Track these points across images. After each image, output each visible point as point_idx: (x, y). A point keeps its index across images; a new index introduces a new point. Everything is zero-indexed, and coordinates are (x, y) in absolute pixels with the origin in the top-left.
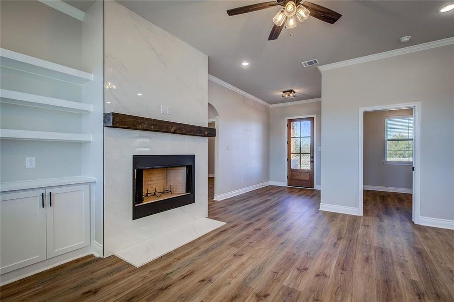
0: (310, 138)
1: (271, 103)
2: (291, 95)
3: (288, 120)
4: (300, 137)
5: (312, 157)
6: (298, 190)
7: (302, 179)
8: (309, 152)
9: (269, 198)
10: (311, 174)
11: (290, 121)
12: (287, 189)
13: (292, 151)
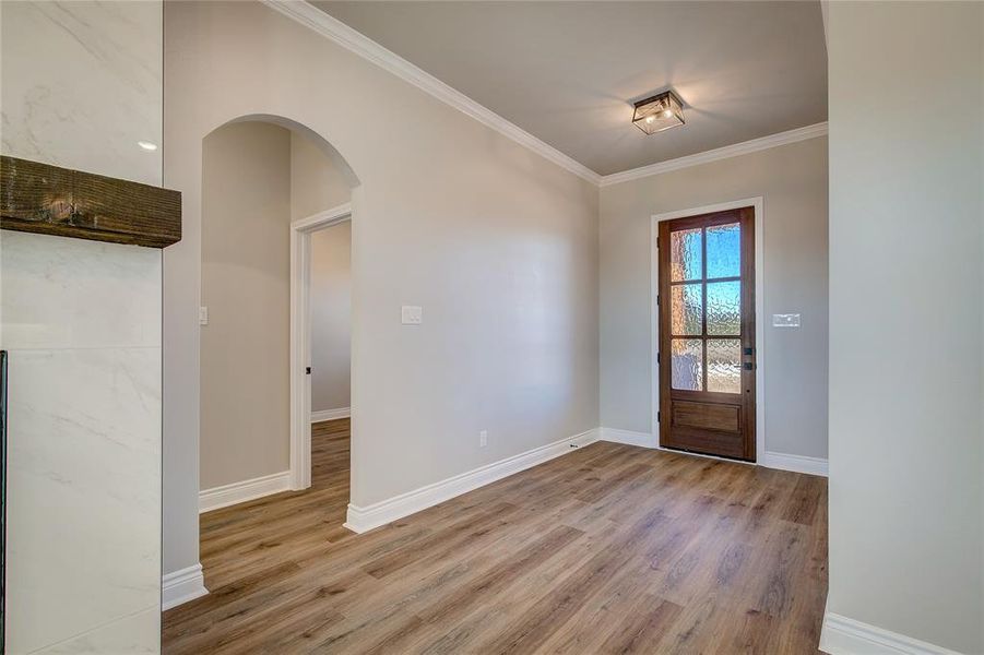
0: (739, 282)
1: (603, 172)
2: (668, 113)
3: (660, 223)
4: (705, 281)
5: (749, 351)
6: (700, 468)
7: (710, 426)
8: (738, 333)
9: (574, 520)
10: (744, 408)
11: (668, 228)
12: (659, 463)
13: (677, 328)
